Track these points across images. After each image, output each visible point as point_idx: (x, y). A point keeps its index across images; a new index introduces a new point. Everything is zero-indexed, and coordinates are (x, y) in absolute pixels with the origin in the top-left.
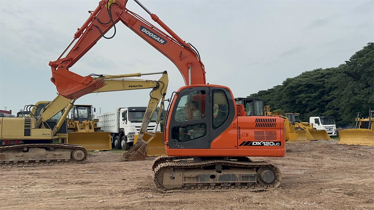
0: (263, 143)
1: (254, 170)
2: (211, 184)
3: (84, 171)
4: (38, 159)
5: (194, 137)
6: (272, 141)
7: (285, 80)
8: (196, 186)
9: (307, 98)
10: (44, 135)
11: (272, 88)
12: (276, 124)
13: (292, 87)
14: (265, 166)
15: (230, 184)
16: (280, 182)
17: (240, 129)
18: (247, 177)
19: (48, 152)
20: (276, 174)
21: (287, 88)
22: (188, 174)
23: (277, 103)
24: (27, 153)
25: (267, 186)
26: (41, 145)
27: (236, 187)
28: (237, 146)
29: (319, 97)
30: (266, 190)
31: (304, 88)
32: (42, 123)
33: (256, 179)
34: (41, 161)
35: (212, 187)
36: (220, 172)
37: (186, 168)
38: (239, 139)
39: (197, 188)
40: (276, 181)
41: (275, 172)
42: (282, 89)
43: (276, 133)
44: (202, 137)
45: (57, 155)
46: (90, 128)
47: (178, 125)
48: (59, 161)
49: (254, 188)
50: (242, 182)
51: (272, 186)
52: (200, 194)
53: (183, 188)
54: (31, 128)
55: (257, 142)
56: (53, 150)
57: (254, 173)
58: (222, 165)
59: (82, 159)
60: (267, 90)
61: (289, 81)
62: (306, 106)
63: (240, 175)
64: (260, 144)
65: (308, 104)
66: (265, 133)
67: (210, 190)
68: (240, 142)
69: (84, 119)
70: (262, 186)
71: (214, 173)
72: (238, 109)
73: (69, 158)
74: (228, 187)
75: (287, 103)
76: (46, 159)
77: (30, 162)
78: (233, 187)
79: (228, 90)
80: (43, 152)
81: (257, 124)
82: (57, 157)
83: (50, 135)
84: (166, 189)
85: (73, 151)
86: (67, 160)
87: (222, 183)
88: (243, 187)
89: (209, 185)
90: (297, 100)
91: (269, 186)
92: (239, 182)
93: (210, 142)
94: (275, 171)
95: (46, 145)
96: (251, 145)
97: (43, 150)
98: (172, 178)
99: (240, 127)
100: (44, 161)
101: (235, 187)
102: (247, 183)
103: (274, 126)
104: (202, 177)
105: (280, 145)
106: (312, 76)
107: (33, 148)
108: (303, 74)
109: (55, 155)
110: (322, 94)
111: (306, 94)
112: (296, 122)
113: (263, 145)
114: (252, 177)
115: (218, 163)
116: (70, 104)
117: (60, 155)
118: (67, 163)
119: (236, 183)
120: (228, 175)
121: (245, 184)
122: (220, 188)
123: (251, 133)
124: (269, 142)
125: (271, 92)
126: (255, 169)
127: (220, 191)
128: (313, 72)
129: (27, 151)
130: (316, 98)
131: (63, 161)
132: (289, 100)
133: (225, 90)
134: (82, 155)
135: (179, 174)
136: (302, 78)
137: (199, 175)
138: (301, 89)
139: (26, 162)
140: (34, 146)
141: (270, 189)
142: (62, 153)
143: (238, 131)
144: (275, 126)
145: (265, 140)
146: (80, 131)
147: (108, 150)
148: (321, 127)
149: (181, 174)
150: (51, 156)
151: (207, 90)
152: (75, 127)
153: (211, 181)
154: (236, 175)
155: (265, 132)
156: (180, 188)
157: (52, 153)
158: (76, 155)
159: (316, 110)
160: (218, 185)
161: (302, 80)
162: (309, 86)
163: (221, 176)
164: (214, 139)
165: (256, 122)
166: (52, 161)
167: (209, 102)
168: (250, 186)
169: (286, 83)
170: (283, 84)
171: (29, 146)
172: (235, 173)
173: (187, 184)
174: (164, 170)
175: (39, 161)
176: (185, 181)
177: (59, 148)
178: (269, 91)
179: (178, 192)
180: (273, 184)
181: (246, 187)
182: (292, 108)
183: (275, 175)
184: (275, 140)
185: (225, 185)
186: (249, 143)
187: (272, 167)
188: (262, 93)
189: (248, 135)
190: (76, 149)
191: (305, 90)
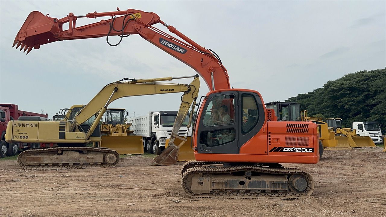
0: (294, 149)
1: (285, 177)
2: (240, 191)
3: (115, 174)
4: (71, 162)
5: (222, 142)
6: (304, 147)
7: (326, 83)
8: (225, 192)
9: (350, 102)
10: (78, 139)
11: (313, 91)
12: (308, 129)
13: (333, 91)
14: (297, 173)
15: (260, 191)
16: (313, 190)
17: (270, 134)
18: (278, 184)
19: (81, 155)
20: (309, 181)
21: (329, 92)
22: (216, 179)
23: (318, 107)
24: (61, 156)
25: (300, 194)
26: (75, 148)
27: (267, 194)
28: (267, 152)
29: (363, 101)
30: (298, 199)
31: (346, 91)
32: (76, 126)
33: (287, 187)
34: (74, 164)
35: (241, 194)
36: (250, 178)
37: (214, 173)
38: (269, 144)
39: (226, 194)
40: (309, 189)
41: (308, 180)
42: (322, 92)
43: (308, 139)
44: (230, 142)
45: (90, 158)
46: (123, 132)
47: (207, 130)
48: (92, 164)
49: (285, 196)
50: (273, 189)
51: (304, 194)
52: (229, 201)
53: (212, 194)
54: (65, 131)
55: (288, 148)
56: (86, 154)
57: (285, 180)
58: (252, 172)
59: (114, 162)
60: (307, 93)
61: (330, 84)
62: (349, 110)
63: (270, 182)
64: (292, 150)
65: (352, 108)
66: (297, 139)
67: (239, 196)
68: (271, 148)
69: (117, 123)
70: (294, 194)
71: (243, 179)
72: (269, 113)
73: (102, 162)
74: (258, 194)
75: (328, 107)
76: (79, 162)
77: (64, 165)
78: (263, 194)
79: (258, 94)
80: (76, 155)
81: (288, 129)
82: (90, 160)
83: (84, 139)
84: (195, 194)
85: (105, 155)
86: (99, 164)
87: (252, 190)
88: (274, 194)
89: (238, 191)
90: (339, 105)
91: (302, 194)
92: (270, 189)
93: (239, 147)
94: (308, 178)
95: (80, 148)
96: (282, 151)
97: (76, 153)
98: (200, 183)
99: (270, 132)
100: (78, 164)
101: (265, 194)
102: (278, 190)
103: (306, 132)
104: (231, 183)
105: (313, 152)
106: (355, 79)
107: (67, 151)
108: (346, 76)
109: (88, 158)
110: (367, 97)
111: (348, 98)
112: (338, 127)
113: (295, 152)
114: (283, 184)
115: (248, 169)
116: (103, 108)
117: (93, 158)
118: (100, 166)
119: (266, 190)
120: (258, 181)
121: (276, 192)
122: (250, 195)
123: (282, 138)
124: (301, 148)
125: (311, 96)
126: (287, 176)
127: (249, 198)
128: (356, 74)
129: (62, 154)
130: (359, 102)
131: (96, 164)
132: (330, 104)
133: (255, 95)
134: (114, 159)
135: (207, 179)
136: (345, 80)
137: (228, 180)
138: (343, 92)
139: (61, 164)
140: (69, 149)
141: (303, 197)
142: (94, 156)
143: (268, 136)
144: (308, 132)
145: (297, 146)
146: (113, 135)
147: (140, 154)
148: (365, 133)
149: (210, 180)
150: (85, 159)
151: (236, 94)
152: (108, 131)
153: (240, 187)
154: (266, 182)
155: (297, 137)
156: (209, 194)
157: (85, 156)
158: (109, 159)
159: (361, 115)
160: (247, 191)
161: (344, 82)
162: (352, 89)
163: (250, 182)
164: (243, 144)
165: (287, 127)
166: (85, 164)
167: (238, 106)
168: (281, 194)
169: (327, 86)
170: (323, 87)
171: (64, 149)
172: (265, 180)
173: (216, 189)
174: (192, 175)
175: (73, 164)
176: (213, 186)
177: (92, 151)
178: (309, 95)
179: (206, 197)
180: (306, 192)
181: (277, 195)
182: (333, 113)
183: (307, 183)
184: (308, 146)
185: (254, 192)
186: (280, 149)
187: (304, 175)
188: (301, 97)
189: (279, 140)
190: (108, 153)
191: (347, 94)
